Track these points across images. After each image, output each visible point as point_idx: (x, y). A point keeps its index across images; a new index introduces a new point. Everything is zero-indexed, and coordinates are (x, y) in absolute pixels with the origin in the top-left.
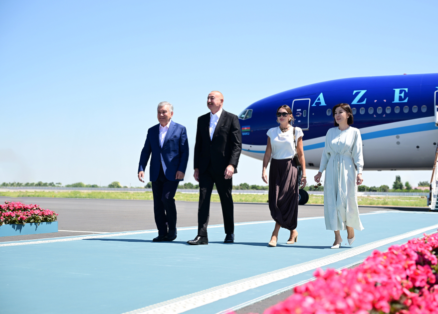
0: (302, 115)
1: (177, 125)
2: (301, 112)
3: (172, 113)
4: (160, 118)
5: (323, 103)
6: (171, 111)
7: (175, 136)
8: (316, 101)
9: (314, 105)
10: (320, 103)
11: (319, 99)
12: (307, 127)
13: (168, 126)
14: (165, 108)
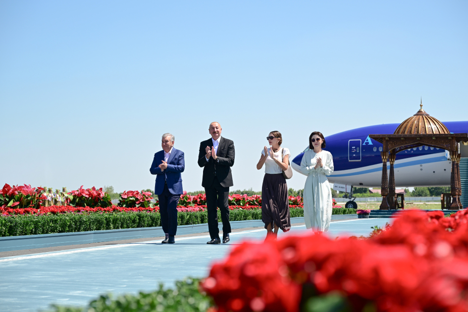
0: (356, 151)
1: (178, 151)
2: (356, 149)
3: (173, 142)
4: (163, 146)
5: (370, 143)
6: (173, 140)
7: (176, 159)
8: (366, 141)
9: (364, 144)
10: (368, 143)
11: (367, 140)
12: (360, 159)
13: (170, 152)
14: (168, 138)
